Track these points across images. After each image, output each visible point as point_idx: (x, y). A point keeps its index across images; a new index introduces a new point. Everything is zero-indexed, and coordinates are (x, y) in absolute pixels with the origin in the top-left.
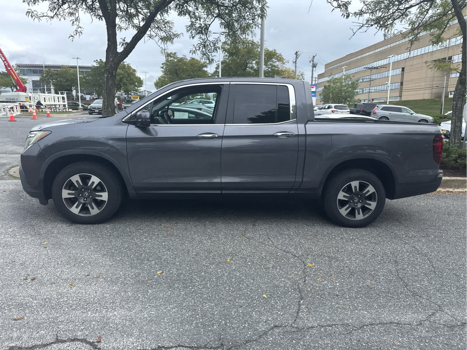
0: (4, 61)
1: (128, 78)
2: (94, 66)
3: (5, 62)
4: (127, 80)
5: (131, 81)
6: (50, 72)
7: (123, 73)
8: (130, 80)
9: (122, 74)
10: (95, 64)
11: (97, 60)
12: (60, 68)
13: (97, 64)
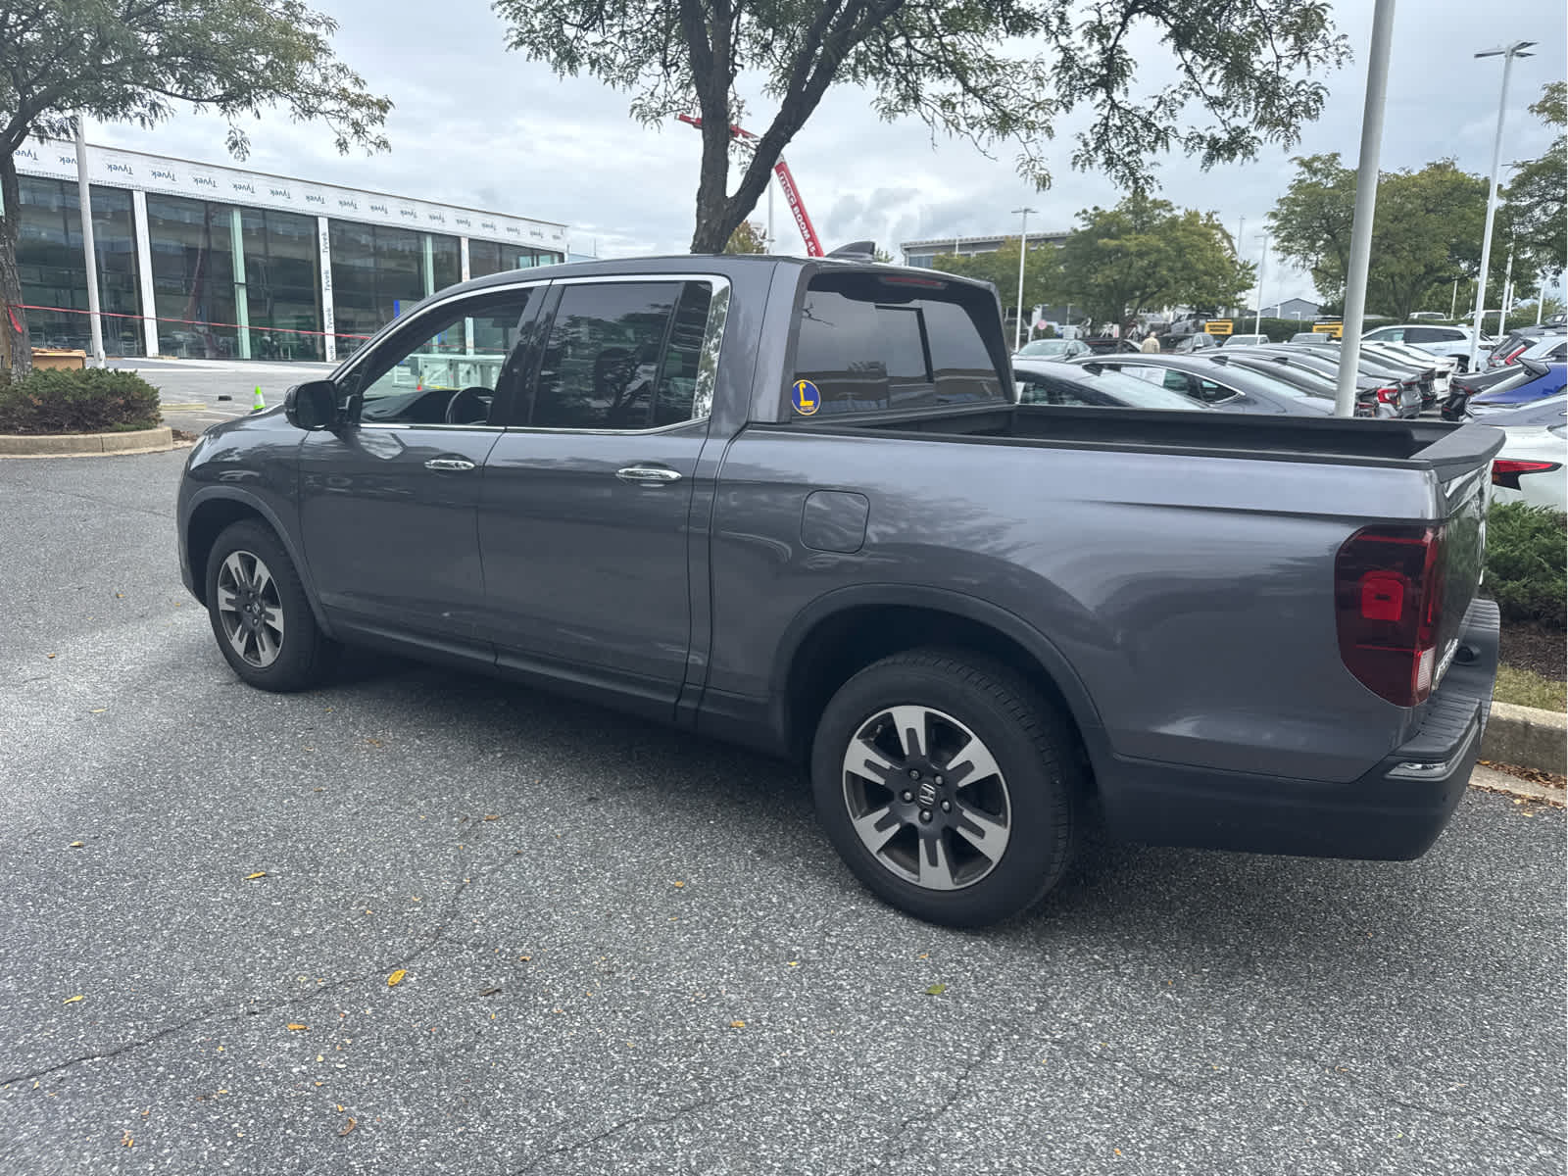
0: (807, 241)
1: (1174, 262)
2: (1075, 231)
3: (811, 244)
4: (1171, 270)
5: (1186, 272)
6: (948, 261)
7: (1162, 245)
8: (1183, 269)
9: (1159, 251)
10: (1081, 225)
11: (1085, 212)
12: (995, 247)
13: (1085, 223)
